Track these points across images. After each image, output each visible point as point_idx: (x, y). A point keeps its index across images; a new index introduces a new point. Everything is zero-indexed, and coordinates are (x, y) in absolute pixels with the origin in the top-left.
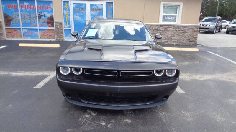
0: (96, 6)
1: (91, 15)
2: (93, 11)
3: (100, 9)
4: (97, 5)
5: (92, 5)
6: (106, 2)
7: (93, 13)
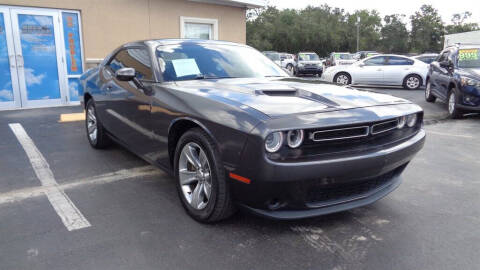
0: (34, 20)
1: (23, 42)
2: (27, 33)
3: (44, 28)
4: (37, 18)
5: (21, 18)
6: (61, 11)
7: (28, 37)
